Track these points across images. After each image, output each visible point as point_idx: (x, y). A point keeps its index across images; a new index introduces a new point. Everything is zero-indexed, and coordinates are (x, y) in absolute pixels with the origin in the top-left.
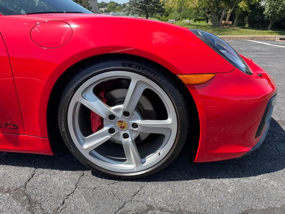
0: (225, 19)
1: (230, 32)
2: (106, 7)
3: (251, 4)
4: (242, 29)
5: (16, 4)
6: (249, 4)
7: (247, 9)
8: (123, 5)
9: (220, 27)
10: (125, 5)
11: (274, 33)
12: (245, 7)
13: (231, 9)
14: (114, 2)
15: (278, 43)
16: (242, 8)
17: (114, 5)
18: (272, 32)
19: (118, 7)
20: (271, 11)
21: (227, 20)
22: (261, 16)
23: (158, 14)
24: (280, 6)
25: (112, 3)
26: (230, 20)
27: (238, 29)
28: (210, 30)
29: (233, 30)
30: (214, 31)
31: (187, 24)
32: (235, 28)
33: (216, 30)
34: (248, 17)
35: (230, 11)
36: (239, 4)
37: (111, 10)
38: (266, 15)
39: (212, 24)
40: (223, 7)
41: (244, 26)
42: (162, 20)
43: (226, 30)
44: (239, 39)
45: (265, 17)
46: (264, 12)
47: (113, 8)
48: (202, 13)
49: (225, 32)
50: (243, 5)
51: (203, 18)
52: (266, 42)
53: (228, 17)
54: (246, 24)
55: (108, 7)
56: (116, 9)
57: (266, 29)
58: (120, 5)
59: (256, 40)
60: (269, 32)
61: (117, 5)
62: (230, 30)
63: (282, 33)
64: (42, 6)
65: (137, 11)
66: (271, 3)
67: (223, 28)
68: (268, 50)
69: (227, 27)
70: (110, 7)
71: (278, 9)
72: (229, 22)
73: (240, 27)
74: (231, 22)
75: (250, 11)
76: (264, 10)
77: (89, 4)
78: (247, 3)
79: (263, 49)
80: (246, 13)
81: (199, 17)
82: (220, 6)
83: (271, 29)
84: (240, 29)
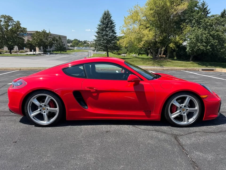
0: (160, 54)
1: (165, 63)
2: (71, 43)
3: (177, 45)
4: (173, 61)
5: (11, 41)
6: (176, 45)
7: (175, 48)
8: (84, 42)
9: (158, 59)
10: (86, 42)
11: (194, 64)
12: (174, 47)
13: (164, 47)
14: (77, 40)
15: (202, 73)
16: (172, 47)
17: (77, 42)
18: (193, 63)
19: (80, 43)
20: (191, 49)
21: (162, 55)
22: (184, 52)
23: (116, 51)
24: (196, 46)
25: (76, 40)
26: (164, 54)
27: (170, 60)
28: (152, 62)
29: (168, 61)
30: (154, 62)
31: (134, 57)
32: (169, 60)
33: (156, 62)
34: (176, 52)
35: (163, 49)
36: (170, 45)
37: (75, 45)
38: (188, 52)
39: (152, 57)
40: (159, 46)
41: (174, 58)
42: (115, 53)
43: (163, 61)
44: (178, 70)
45: (187, 53)
46: (186, 50)
47: (77, 44)
48: (144, 49)
49: (162, 63)
50: (172, 45)
51: (144, 53)
52: (195, 73)
53: (162, 52)
54: (175, 57)
55: (73, 43)
56: (79, 44)
57: (189, 61)
58: (81, 42)
59: (188, 71)
60: (191, 63)
61: (79, 41)
62: (165, 61)
63: (199, 63)
64: (30, 43)
65: (101, 48)
66: (190, 45)
67: (161, 60)
68: (199, 78)
69: (163, 60)
70: (75, 43)
71: (195, 48)
72: (164, 56)
73: (171, 59)
74: (165, 56)
75: (177, 49)
76: (186, 49)
77: (63, 42)
78: (174, 44)
79: (196, 78)
80: (174, 50)
81: (142, 52)
82: (157, 46)
83: (192, 61)
84: (171, 61)
